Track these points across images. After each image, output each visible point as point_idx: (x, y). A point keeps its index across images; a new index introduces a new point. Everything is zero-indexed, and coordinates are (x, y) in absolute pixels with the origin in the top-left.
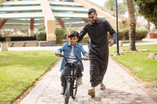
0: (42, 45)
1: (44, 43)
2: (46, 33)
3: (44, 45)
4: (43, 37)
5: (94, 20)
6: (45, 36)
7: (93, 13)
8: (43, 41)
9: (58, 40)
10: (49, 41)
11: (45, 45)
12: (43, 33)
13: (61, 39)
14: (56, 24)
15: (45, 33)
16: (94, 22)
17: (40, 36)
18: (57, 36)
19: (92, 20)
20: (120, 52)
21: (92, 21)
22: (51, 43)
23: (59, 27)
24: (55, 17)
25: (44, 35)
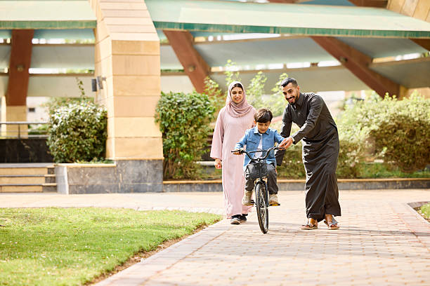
2: (104, 118)
3: (91, 181)
5: (294, 97)
6: (102, 134)
7: (290, 84)
8: (89, 160)
9: (171, 156)
12: (85, 115)
13: (187, 151)
14: (165, 73)
15: (99, 114)
16: (294, 101)
17: (70, 129)
18: (165, 131)
19: (290, 97)
21: (291, 100)
22: (132, 170)
23: (183, 87)
24: (156, 24)
25: (91, 124)
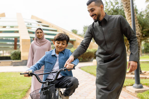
0: (15, 65)
1: (18, 62)
3: (17, 64)
4: (17, 56)
5: (96, 15)
10: (23, 61)
11: (19, 64)
12: (17, 52)
15: (19, 52)
16: (96, 18)
17: (14, 55)
19: (92, 15)
21: (93, 17)
25: (18, 54)
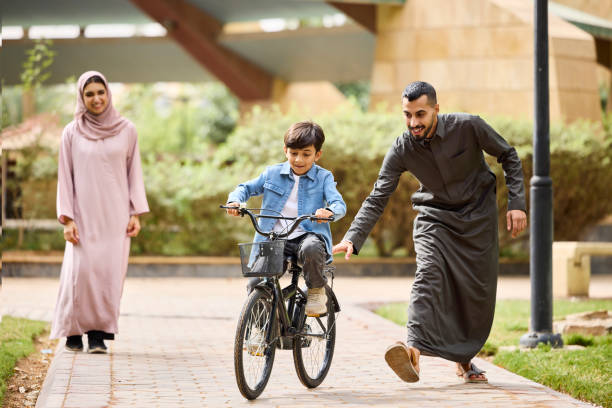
5: (423, 127)
7: (424, 98)
16: (422, 134)
19: (417, 124)
20: (559, 327)
21: (417, 127)
